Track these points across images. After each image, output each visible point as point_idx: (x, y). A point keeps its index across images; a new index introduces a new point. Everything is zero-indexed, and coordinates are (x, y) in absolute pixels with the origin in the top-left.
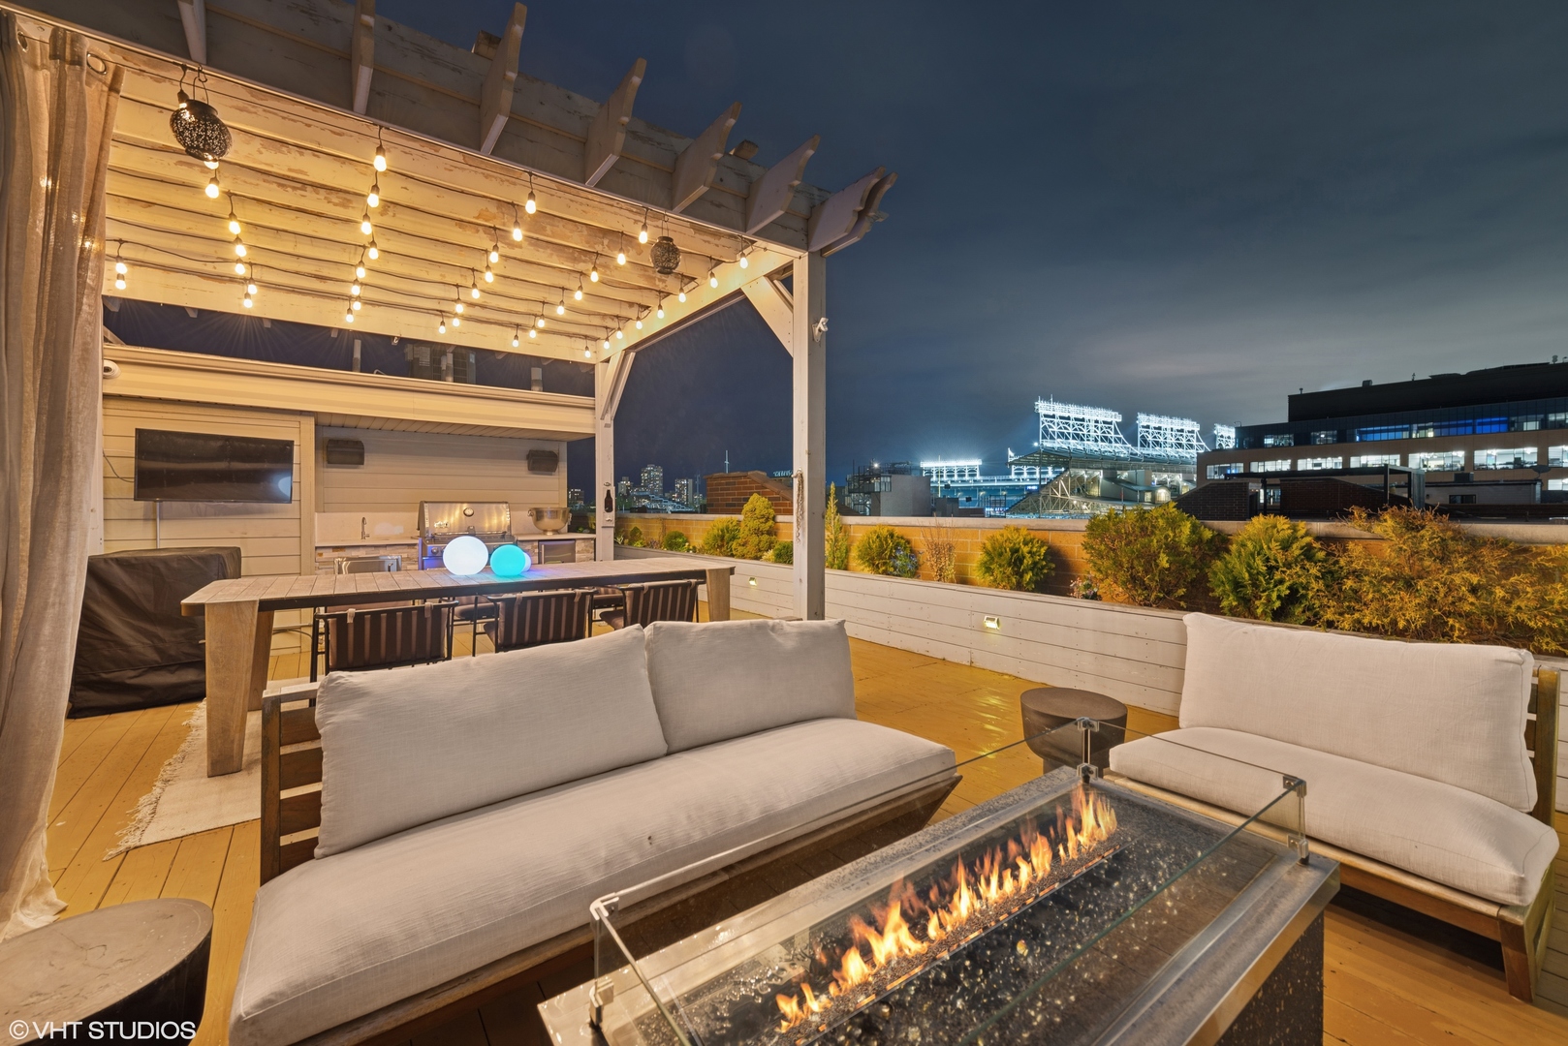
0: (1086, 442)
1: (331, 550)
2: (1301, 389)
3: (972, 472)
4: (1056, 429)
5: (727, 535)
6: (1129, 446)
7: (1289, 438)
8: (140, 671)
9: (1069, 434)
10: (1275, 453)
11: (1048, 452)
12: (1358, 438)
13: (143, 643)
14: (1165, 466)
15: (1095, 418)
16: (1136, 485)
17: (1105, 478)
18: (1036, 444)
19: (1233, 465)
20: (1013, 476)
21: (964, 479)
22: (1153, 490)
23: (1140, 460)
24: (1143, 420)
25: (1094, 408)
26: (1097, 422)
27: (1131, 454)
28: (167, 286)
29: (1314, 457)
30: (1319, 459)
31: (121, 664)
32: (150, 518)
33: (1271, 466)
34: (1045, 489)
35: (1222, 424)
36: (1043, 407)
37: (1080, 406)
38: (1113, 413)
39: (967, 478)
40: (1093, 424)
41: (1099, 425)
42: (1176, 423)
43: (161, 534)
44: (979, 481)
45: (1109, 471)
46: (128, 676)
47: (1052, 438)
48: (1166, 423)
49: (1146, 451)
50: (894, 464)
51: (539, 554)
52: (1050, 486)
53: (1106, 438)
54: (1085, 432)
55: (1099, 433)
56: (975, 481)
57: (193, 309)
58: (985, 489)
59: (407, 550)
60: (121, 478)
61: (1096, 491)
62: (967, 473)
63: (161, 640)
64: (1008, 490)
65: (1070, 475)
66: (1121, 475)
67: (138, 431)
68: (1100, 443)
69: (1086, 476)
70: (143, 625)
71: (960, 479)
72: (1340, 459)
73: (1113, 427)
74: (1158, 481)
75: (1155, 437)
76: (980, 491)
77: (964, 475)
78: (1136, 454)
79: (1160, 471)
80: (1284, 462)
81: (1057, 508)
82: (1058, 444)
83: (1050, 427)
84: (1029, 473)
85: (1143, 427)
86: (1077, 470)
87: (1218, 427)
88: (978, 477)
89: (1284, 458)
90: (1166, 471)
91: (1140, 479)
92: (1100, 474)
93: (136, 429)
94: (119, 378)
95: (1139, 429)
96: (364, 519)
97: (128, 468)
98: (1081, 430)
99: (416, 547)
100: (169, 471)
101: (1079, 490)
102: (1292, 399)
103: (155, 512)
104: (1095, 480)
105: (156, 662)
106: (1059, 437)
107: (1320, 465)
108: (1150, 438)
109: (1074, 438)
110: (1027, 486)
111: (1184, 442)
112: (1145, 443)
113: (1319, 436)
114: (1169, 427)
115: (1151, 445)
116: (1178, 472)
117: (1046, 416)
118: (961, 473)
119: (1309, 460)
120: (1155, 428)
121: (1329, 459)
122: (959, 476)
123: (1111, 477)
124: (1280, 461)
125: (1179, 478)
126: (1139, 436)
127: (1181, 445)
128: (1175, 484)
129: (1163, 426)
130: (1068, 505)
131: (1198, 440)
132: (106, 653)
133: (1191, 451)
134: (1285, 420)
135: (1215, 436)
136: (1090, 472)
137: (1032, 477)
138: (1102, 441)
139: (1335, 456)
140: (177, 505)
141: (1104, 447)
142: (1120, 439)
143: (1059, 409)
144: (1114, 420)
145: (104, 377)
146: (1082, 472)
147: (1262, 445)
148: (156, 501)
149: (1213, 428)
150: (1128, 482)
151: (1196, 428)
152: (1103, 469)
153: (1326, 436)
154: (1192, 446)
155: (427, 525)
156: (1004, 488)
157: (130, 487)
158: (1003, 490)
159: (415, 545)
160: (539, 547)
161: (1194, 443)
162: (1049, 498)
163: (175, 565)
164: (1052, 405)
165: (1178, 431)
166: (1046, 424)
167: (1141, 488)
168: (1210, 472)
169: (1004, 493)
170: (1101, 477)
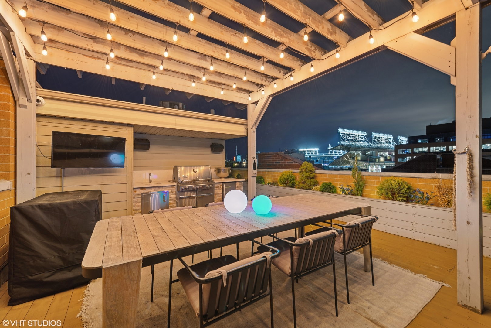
0: (355, 142)
1: (140, 189)
2: (431, 124)
3: (316, 152)
4: (345, 138)
5: (290, 179)
6: (370, 143)
7: (427, 140)
8: (52, 272)
9: (350, 139)
10: (422, 145)
11: (343, 145)
12: (451, 140)
13: (54, 255)
14: (382, 150)
15: (358, 134)
16: (372, 156)
17: (362, 154)
18: (339, 143)
19: (408, 149)
20: (329, 153)
21: (313, 154)
22: (379, 158)
23: (374, 148)
24: (374, 135)
25: (358, 131)
26: (359, 135)
27: (371, 146)
28: (68, 59)
29: (436, 146)
30: (438, 147)
31: (40, 269)
32: (59, 176)
33: (421, 150)
34: (342, 158)
35: (400, 136)
36: (341, 131)
37: (353, 130)
38: (364, 133)
39: (314, 154)
40: (357, 136)
41: (360, 136)
42: (385, 136)
43: (65, 184)
44: (318, 155)
45: (363, 152)
46: (45, 277)
47: (344, 141)
48: (382, 136)
49: (375, 145)
50: (293, 150)
51: (223, 188)
52: (344, 157)
53: (362, 141)
54: (355, 139)
55: (360, 139)
56: (317, 155)
57: (80, 71)
58: (320, 157)
59: (171, 188)
60: (45, 156)
61: (359, 158)
62: (314, 153)
63: (64, 252)
64: (327, 158)
65: (350, 153)
66: (367, 153)
67: (54, 133)
68: (360, 142)
69: (356, 153)
70: (53, 244)
71: (312, 154)
72: (445, 147)
73: (364, 137)
74: (380, 155)
75: (378, 140)
76: (318, 158)
77: (313, 153)
78: (372, 146)
79: (380, 151)
80: (425, 148)
81: (346, 164)
82: (346, 143)
83: (343, 137)
84: (334, 152)
85: (374, 137)
86: (353, 151)
87: (399, 137)
88: (318, 154)
89: (425, 147)
90: (382, 152)
91: (374, 154)
92: (360, 153)
93: (53, 131)
94: (45, 106)
95: (373, 138)
96: (150, 173)
97: (48, 151)
98: (353, 138)
99: (175, 187)
100: (68, 153)
101: (353, 158)
102: (428, 127)
103: (61, 173)
104: (359, 155)
105: (61, 266)
106: (346, 140)
107: (438, 149)
108: (377, 141)
109: (351, 141)
110: (334, 156)
111: (388, 142)
112: (375, 142)
113: (437, 139)
114: (383, 137)
115: (377, 143)
116: (386, 152)
117: (342, 134)
118: (312, 152)
119: (434, 147)
120: (378, 137)
121: (441, 147)
122: (311, 153)
123: (364, 153)
124: (424, 148)
125: (387, 154)
126: (373, 140)
127: (387, 143)
128: (385, 156)
129: (381, 137)
130: (350, 163)
131: (393, 141)
132: (32, 264)
133: (391, 145)
134: (425, 134)
135: (398, 140)
136: (357, 152)
137: (335, 153)
138: (361, 142)
139: (443, 146)
140: (71, 170)
141: (362, 143)
142: (366, 141)
143: (346, 131)
144: (364, 135)
145: (37, 105)
146: (355, 152)
147: (418, 143)
148: (62, 168)
149: (398, 137)
150: (370, 155)
151: (392, 137)
152: (361, 151)
153: (440, 139)
154: (390, 143)
155: (179, 176)
156: (326, 157)
157: (49, 161)
158: (326, 158)
159: (174, 186)
160: (223, 186)
161: (391, 142)
162: (343, 161)
163: (72, 207)
164: (344, 130)
165: (386, 138)
166: (342, 136)
167: (374, 157)
168: (399, 152)
169: (326, 159)
170: (361, 153)
